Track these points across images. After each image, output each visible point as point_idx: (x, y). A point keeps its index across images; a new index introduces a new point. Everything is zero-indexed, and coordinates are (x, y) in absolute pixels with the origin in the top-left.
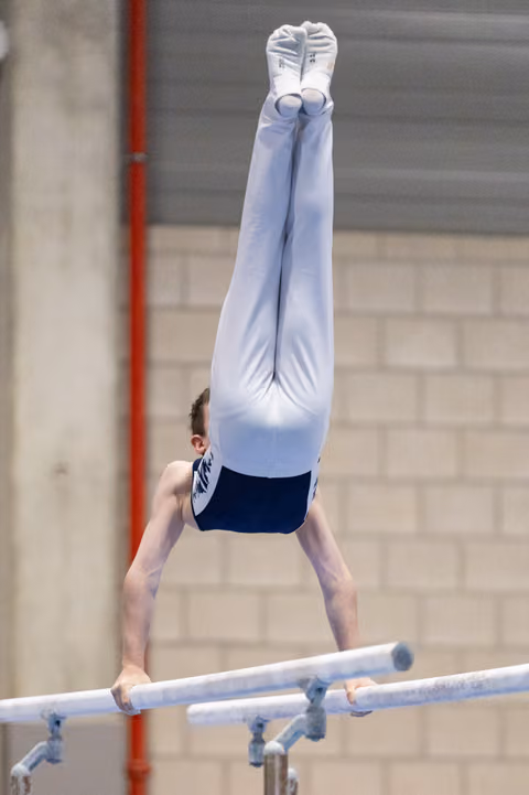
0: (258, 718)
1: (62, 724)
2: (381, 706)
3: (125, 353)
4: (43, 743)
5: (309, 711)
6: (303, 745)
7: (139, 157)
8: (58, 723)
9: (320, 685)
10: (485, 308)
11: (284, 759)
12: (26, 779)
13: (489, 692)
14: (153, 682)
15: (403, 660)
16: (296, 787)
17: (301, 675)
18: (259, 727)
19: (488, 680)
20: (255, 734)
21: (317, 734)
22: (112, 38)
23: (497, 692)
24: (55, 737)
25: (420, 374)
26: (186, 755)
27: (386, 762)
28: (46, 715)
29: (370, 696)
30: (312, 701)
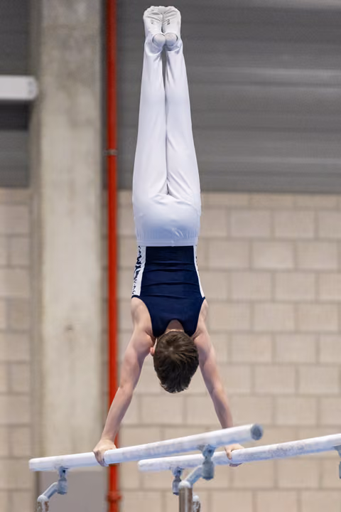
0: (178, 467)
1: (67, 471)
2: (247, 460)
3: (106, 262)
4: (56, 483)
5: (204, 463)
6: (201, 482)
7: (113, 152)
8: (64, 471)
9: (211, 449)
10: (311, 235)
11: (190, 490)
12: (46, 503)
13: (308, 452)
14: (117, 447)
15: (257, 433)
16: (199, 507)
17: (201, 443)
18: (178, 473)
19: (306, 445)
20: (176, 477)
21: (209, 476)
22: (97, 86)
23: (312, 451)
24: (63, 479)
25: (273, 272)
26: (142, 488)
27: (255, 491)
28: (58, 467)
29: (240, 455)
30: (206, 458)
